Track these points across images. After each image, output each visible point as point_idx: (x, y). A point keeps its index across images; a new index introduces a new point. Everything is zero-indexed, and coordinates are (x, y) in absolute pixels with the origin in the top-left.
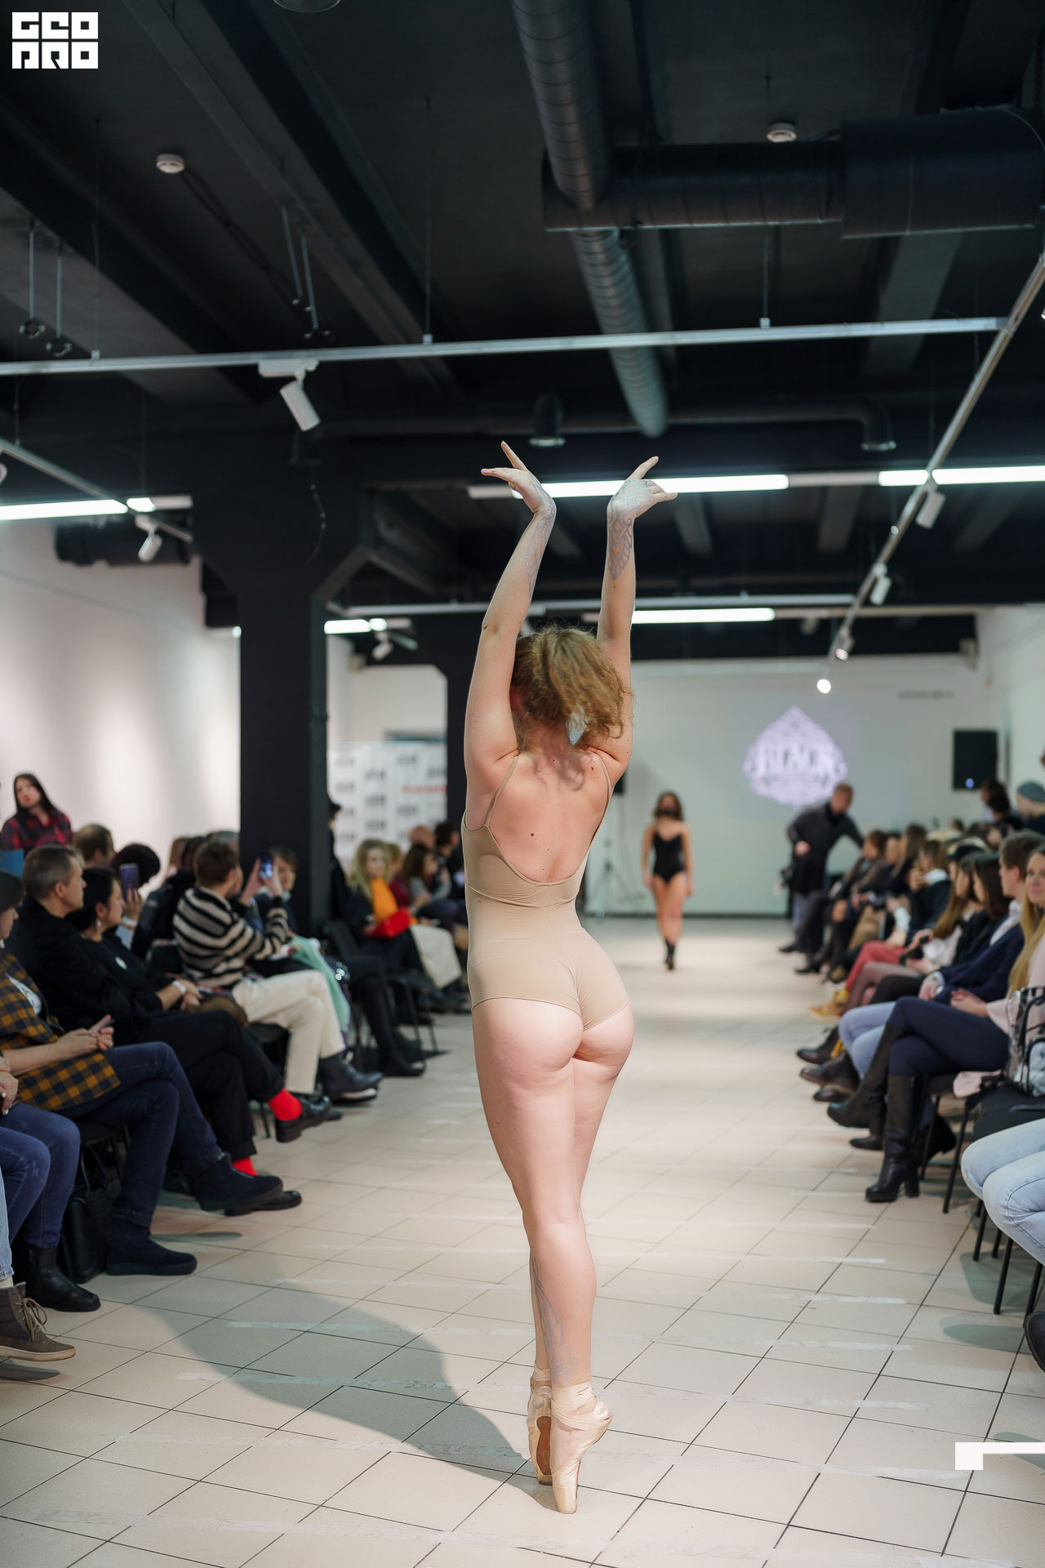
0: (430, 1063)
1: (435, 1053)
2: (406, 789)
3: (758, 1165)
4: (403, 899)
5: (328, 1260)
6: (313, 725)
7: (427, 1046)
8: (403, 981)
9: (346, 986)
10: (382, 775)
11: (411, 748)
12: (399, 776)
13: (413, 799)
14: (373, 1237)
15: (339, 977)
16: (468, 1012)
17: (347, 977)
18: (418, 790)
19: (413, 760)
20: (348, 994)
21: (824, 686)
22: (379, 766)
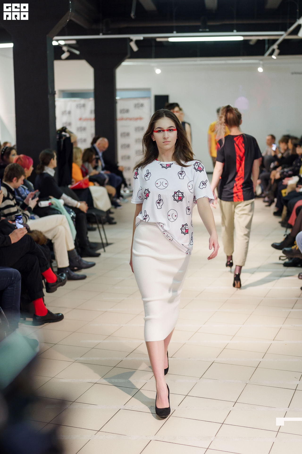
0: (107, 248)
1: (108, 244)
2: (80, 119)
3: (265, 297)
4: (85, 173)
5: (93, 348)
6: (49, 96)
7: (104, 241)
8: (94, 213)
9: (74, 220)
10: (69, 113)
11: (81, 101)
12: (77, 113)
13: (84, 124)
14: (109, 336)
15: (71, 216)
16: (115, 223)
17: (75, 215)
18: (86, 119)
19: (84, 106)
20: (75, 223)
21: (260, 70)
22: (68, 109)
